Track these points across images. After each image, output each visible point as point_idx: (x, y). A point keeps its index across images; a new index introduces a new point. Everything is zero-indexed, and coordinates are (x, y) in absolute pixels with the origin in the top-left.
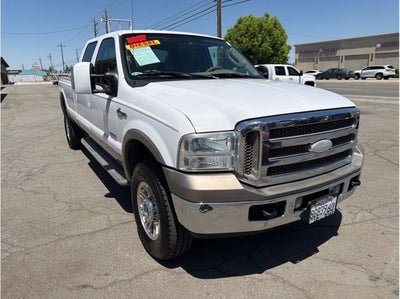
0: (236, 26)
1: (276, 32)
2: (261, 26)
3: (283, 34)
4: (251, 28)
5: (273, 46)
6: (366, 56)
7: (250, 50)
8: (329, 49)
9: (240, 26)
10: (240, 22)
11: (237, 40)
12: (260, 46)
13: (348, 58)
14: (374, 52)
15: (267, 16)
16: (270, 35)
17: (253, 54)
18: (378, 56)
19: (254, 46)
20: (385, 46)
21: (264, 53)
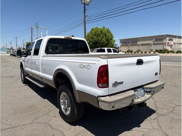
0: (91, 32)
1: (108, 34)
2: (101, 32)
3: (111, 35)
4: (97, 33)
5: (107, 40)
6: (149, 44)
8: (134, 41)
9: (92, 32)
10: (92, 30)
11: (91, 37)
12: (101, 40)
13: (142, 45)
14: (153, 43)
15: (104, 27)
16: (105, 36)
17: (98, 43)
18: (154, 44)
19: (99, 40)
20: (156, 40)
21: (103, 43)
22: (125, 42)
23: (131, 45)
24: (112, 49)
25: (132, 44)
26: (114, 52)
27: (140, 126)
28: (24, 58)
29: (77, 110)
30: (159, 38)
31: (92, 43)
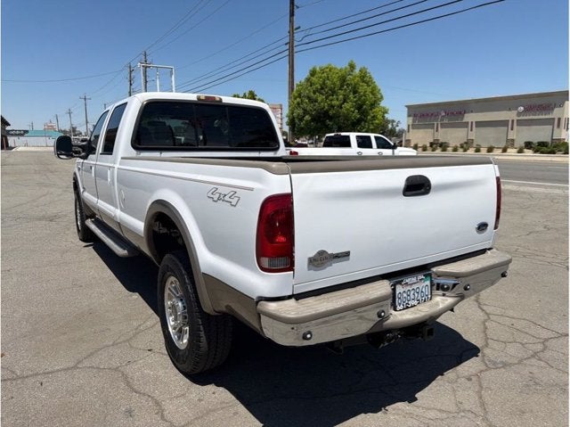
0: (308, 80)
1: (363, 88)
2: (343, 80)
3: (374, 91)
4: (328, 82)
5: (359, 108)
6: (504, 123)
7: (327, 112)
8: (453, 113)
9: (314, 79)
10: (313, 73)
11: (309, 98)
12: (341, 107)
13: (480, 124)
14: (516, 118)
15: (352, 67)
16: (355, 92)
17: (331, 118)
18: (520, 123)
19: (333, 106)
20: (529, 109)
21: (346, 118)
22: (423, 115)
23: (443, 126)
24: (372, 136)
25: (446, 121)
26: (378, 147)
27: (416, 399)
28: (82, 161)
29: (208, 338)
30: (539, 101)
31: (311, 115)
